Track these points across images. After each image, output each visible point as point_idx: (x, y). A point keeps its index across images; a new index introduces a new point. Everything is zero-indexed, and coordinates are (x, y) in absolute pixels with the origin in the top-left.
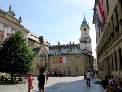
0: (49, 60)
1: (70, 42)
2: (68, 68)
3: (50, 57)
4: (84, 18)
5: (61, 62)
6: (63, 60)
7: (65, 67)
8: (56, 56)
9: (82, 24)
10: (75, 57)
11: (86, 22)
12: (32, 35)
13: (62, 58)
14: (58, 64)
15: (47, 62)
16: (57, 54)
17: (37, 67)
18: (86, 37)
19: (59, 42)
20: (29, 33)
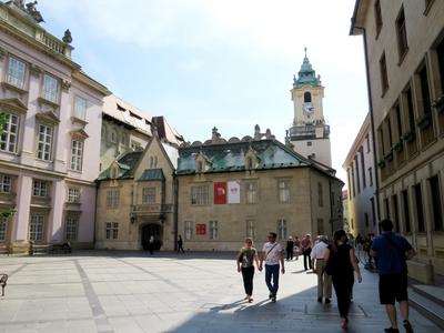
0: (176, 193)
1: (257, 128)
2: (247, 221)
3: (181, 180)
4: (306, 61)
5: (221, 199)
6: (229, 191)
7: (235, 219)
8: (203, 179)
9: (297, 77)
10: (274, 182)
11: (312, 73)
12: (124, 110)
13: (224, 185)
14: (211, 208)
15: (170, 199)
16: (207, 168)
17: (133, 219)
18: (311, 120)
19: (215, 130)
20: (105, 95)
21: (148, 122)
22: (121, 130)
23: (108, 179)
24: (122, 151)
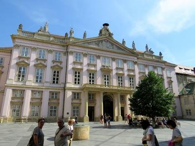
12: (182, 69)
20: (175, 67)
21: (192, 70)
22: (183, 76)
23: (183, 95)
24: (185, 84)
